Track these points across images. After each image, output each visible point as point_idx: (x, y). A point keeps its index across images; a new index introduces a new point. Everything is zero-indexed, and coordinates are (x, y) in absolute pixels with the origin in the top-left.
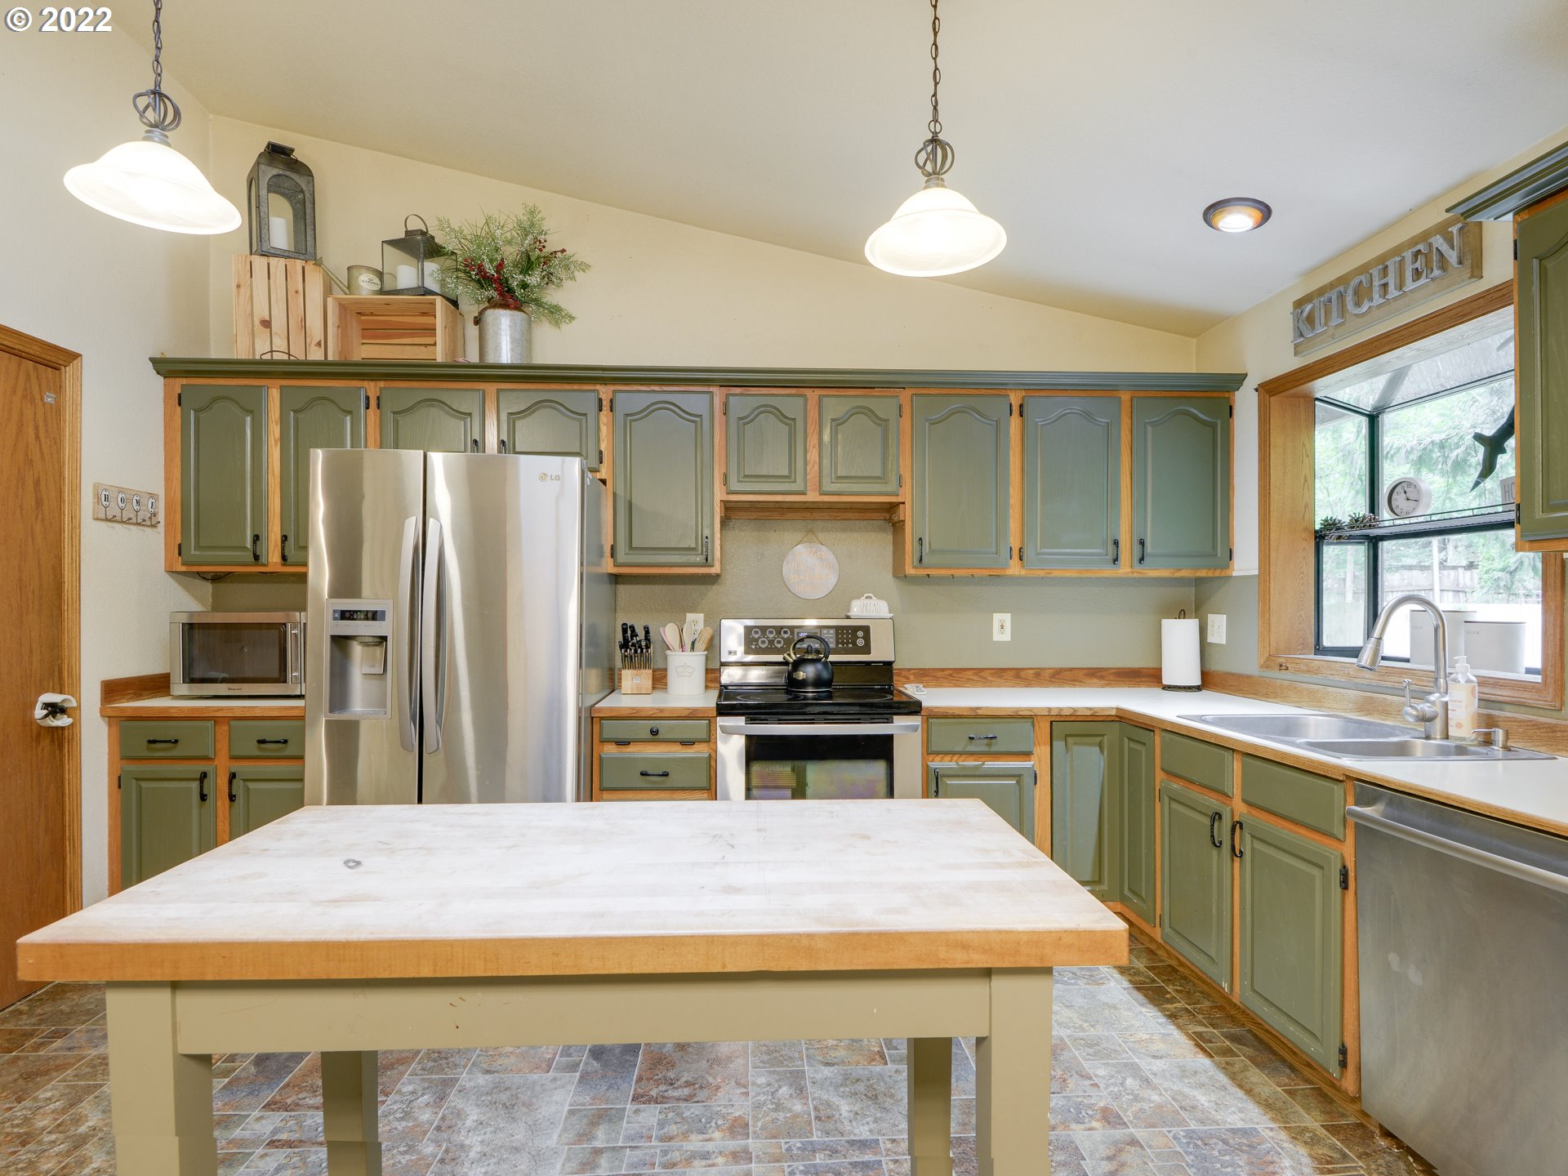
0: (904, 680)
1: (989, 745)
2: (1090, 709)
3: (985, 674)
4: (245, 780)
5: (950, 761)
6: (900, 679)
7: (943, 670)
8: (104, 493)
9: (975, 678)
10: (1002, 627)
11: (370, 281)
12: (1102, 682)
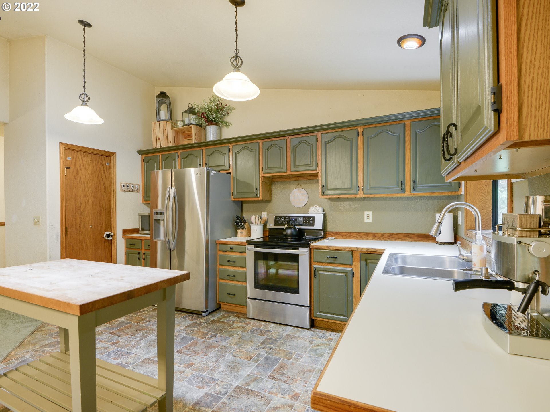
0: (330, 236)
1: (335, 260)
2: (374, 249)
3: (361, 235)
4: (147, 255)
5: (322, 265)
6: (329, 235)
7: (345, 233)
8: (123, 185)
9: (357, 236)
10: (368, 217)
11: (181, 123)
12: (411, 239)
